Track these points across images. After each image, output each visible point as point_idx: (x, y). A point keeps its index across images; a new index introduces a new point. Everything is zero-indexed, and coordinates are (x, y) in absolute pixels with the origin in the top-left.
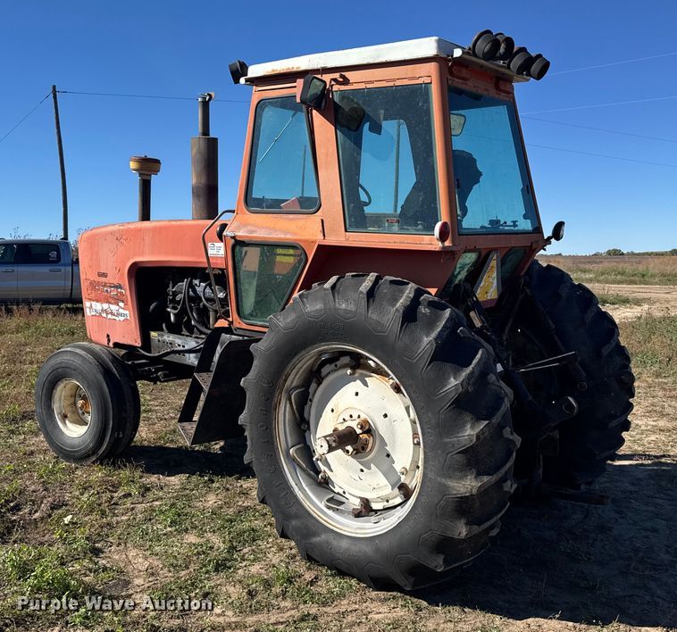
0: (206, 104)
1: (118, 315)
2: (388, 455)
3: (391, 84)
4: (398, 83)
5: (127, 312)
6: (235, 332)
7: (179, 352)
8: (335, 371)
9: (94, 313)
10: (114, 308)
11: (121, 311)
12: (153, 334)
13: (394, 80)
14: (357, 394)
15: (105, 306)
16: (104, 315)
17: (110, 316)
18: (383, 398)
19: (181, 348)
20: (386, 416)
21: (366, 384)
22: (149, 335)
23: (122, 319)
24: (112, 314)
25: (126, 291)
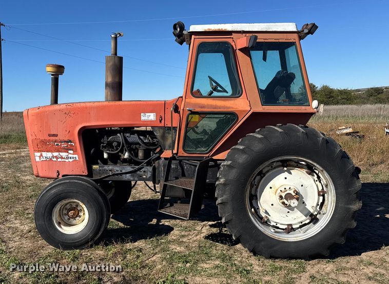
0: (116, 38)
1: (67, 158)
2: (304, 203)
3: (277, 41)
4: (280, 41)
5: (76, 156)
6: (177, 158)
7: (117, 174)
8: (271, 169)
9: (44, 159)
10: (64, 154)
11: (70, 156)
12: (95, 167)
13: (278, 39)
14: (286, 178)
15: (56, 154)
16: (55, 159)
17: (59, 160)
18: (300, 178)
19: (119, 172)
20: (302, 186)
21: (290, 173)
22: (91, 167)
23: (71, 160)
24: (62, 158)
25: (77, 143)
